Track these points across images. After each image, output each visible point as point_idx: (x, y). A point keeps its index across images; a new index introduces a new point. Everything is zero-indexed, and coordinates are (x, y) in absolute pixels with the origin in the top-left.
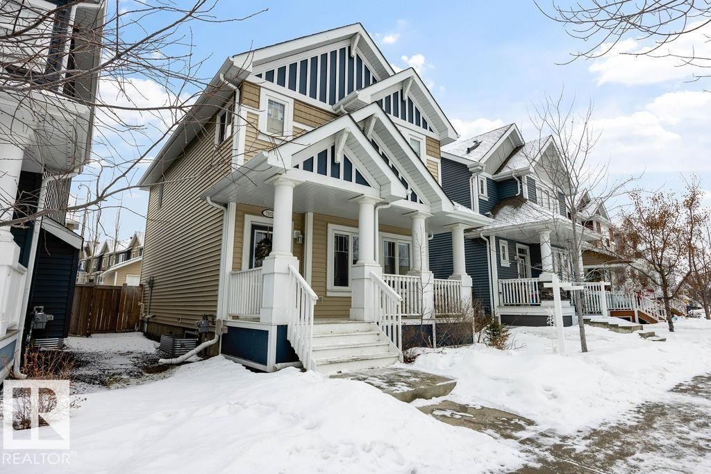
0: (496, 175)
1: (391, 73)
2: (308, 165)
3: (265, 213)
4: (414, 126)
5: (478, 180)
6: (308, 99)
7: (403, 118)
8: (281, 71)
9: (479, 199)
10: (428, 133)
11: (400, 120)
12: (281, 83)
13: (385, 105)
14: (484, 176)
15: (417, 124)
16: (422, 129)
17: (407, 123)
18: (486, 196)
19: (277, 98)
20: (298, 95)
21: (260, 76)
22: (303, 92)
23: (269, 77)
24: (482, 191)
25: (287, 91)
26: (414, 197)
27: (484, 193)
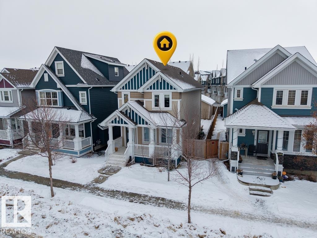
4: (166, 90)
5: (234, 91)
6: (134, 90)
7: (161, 89)
8: (126, 85)
9: (234, 101)
10: (173, 90)
11: (159, 90)
12: (126, 89)
13: (153, 87)
14: (241, 88)
15: (168, 89)
16: (170, 90)
17: (163, 90)
18: (241, 98)
19: (126, 93)
20: (131, 90)
21: (121, 89)
22: (132, 89)
23: (123, 88)
24: (239, 96)
25: (128, 90)
26: (147, 123)
27: (240, 97)
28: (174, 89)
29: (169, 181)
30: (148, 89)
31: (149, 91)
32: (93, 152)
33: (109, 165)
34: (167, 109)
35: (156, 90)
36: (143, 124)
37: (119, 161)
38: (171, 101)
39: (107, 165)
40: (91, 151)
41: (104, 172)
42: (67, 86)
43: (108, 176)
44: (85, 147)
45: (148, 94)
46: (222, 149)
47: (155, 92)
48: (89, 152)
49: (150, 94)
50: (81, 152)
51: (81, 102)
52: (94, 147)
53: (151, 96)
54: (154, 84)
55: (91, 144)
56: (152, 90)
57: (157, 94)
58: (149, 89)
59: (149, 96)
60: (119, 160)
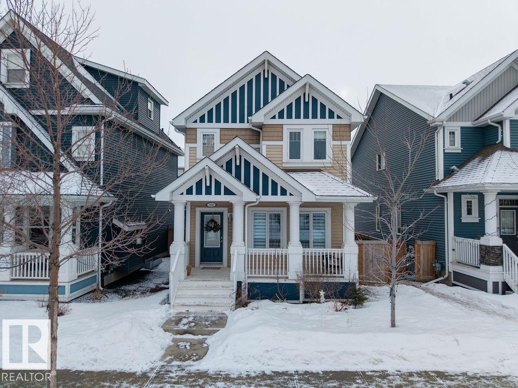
0: (477, 122)
1: (297, 78)
2: (189, 192)
3: (208, 205)
4: (319, 120)
5: (444, 133)
6: (230, 125)
7: (306, 117)
8: (210, 112)
9: (444, 153)
10: (335, 121)
11: (302, 120)
12: (210, 121)
13: (288, 112)
14: (456, 126)
15: (323, 116)
16: (327, 120)
17: (310, 120)
18: (457, 148)
19: (207, 132)
20: (223, 125)
21: (196, 122)
22: (226, 121)
23: (202, 119)
24: (453, 143)
25: (214, 124)
26: (284, 192)
27: (456, 144)
28: (339, 117)
29: (393, 325)
30: (274, 117)
31: (277, 121)
32: (102, 289)
33: (184, 310)
34: (319, 163)
35: (294, 120)
36: (274, 193)
37: (208, 297)
38: (330, 144)
39: (176, 311)
40: (94, 286)
41: (181, 327)
42: (35, 112)
43: (200, 337)
44: (87, 271)
45: (272, 129)
46: (422, 257)
47: (290, 125)
48: (88, 289)
49: (278, 129)
50: (74, 288)
51: (75, 154)
52: (103, 275)
53: (280, 134)
54: (290, 106)
55: (96, 267)
56: (285, 121)
57: (295, 129)
58: (277, 117)
59: (276, 134)
60: (207, 294)
